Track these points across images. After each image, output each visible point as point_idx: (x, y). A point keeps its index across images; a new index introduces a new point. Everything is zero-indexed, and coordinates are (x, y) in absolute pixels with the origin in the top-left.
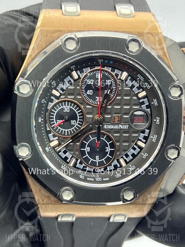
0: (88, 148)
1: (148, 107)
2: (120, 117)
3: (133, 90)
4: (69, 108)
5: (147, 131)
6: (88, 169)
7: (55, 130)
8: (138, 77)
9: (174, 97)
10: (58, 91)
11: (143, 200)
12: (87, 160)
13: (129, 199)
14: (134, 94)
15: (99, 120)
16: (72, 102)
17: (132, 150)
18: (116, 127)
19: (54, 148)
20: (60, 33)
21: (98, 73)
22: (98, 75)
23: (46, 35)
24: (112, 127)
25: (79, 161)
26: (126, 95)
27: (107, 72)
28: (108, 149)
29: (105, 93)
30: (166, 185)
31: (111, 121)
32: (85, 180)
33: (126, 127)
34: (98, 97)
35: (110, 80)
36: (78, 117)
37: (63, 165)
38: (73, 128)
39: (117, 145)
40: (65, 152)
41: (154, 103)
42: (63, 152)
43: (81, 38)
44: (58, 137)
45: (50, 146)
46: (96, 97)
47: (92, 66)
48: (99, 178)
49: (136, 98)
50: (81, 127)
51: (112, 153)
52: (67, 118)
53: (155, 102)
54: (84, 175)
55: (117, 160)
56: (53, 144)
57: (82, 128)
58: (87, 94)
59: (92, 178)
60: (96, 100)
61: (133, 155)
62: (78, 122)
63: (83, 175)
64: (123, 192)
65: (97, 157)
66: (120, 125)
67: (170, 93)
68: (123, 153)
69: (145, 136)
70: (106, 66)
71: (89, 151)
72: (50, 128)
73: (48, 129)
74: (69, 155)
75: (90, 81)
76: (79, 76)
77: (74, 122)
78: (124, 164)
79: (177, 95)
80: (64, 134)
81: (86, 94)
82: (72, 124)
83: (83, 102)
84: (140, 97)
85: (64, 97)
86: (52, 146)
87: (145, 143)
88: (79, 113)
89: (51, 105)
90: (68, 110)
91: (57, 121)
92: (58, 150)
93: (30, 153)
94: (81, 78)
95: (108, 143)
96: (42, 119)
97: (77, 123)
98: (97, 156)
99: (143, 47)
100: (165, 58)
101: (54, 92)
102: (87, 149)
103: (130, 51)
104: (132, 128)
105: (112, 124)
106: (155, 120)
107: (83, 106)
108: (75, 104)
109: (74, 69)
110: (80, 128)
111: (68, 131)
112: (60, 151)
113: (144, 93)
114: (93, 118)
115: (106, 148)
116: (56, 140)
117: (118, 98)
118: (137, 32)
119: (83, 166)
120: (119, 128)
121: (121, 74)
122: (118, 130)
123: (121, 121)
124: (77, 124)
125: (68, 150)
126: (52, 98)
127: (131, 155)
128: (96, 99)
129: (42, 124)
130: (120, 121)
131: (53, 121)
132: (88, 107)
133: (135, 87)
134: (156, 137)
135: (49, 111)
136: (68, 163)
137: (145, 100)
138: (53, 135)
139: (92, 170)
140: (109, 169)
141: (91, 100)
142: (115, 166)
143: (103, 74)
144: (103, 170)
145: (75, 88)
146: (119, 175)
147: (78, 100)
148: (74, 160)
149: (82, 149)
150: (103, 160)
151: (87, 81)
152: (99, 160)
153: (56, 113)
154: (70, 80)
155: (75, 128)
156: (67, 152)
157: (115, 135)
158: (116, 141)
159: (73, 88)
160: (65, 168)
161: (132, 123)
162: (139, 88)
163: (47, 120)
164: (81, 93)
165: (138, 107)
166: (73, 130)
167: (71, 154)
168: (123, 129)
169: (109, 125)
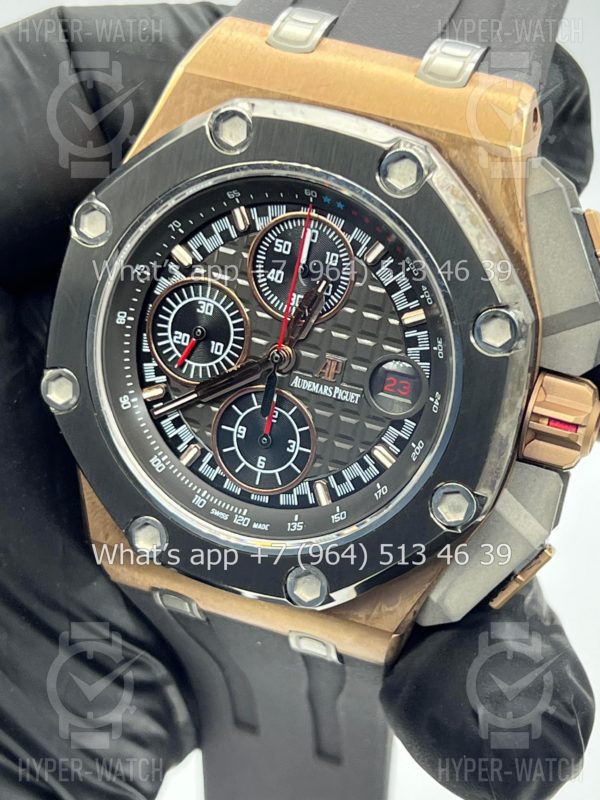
0: (241, 427)
3: (392, 299)
4: (212, 306)
5: (410, 424)
6: (227, 485)
7: (164, 358)
9: (487, 346)
10: (190, 250)
11: (368, 617)
12: (231, 461)
13: (305, 598)
14: (394, 309)
15: (276, 358)
16: (222, 292)
17: (356, 467)
18: (326, 391)
19: (150, 403)
21: (309, 227)
24: (315, 387)
25: (209, 457)
26: (370, 308)
27: (333, 229)
28: (293, 447)
30: (445, 594)
31: (314, 368)
32: (204, 513)
33: (352, 397)
34: (295, 295)
35: (337, 256)
36: (232, 337)
38: (213, 363)
39: (320, 443)
40: (177, 423)
41: (437, 351)
42: (173, 421)
44: (168, 378)
45: (139, 395)
46: (291, 294)
47: (292, 205)
49: (396, 322)
50: (231, 363)
51: (302, 459)
52: (199, 331)
53: (439, 348)
54: (207, 498)
55: (310, 483)
56: (149, 394)
58: (269, 280)
59: (227, 512)
60: (289, 303)
61: (357, 482)
62: (228, 350)
63: (204, 498)
65: (261, 460)
66: (337, 389)
67: (479, 331)
68: (331, 469)
69: (399, 437)
72: (151, 348)
73: (146, 349)
74: (185, 432)
75: (282, 244)
76: (252, 221)
77: (219, 347)
78: (324, 501)
79: (499, 345)
80: (186, 375)
82: (212, 351)
83: (249, 298)
84: (408, 322)
86: (145, 396)
87: (397, 457)
88: (235, 326)
89: (163, 284)
90: (209, 311)
91: (176, 332)
92: (158, 412)
93: (75, 400)
94: (255, 231)
95: (297, 431)
96: (131, 319)
97: (226, 353)
98: (261, 458)
99: (427, 183)
101: (179, 252)
102: (239, 431)
104: (369, 405)
106: (432, 399)
107: (248, 310)
108: (230, 298)
109: (237, 200)
110: (228, 366)
111: (197, 368)
112: (164, 416)
113: (419, 316)
114: (265, 349)
115: (290, 441)
116: (162, 383)
117: (346, 309)
119: (218, 475)
120: (334, 396)
121: (368, 246)
122: (330, 402)
123: (343, 377)
124: (224, 356)
125: (186, 419)
127: (352, 481)
128: (290, 298)
129: (128, 331)
130: (339, 378)
131: (165, 330)
132: (260, 314)
133: (399, 289)
134: (419, 448)
135: (157, 302)
136: (178, 455)
137: (422, 335)
138: (155, 368)
139: (238, 492)
140: (283, 500)
141: (276, 298)
142: (302, 498)
143: (320, 232)
144: (266, 500)
145: (238, 255)
146: (298, 526)
147: (238, 288)
148: (194, 451)
149: (224, 427)
150: (276, 471)
151: (274, 242)
152: (264, 469)
153: (175, 311)
154: (227, 230)
155: (218, 365)
156: (183, 424)
157: (317, 411)
158: (317, 429)
159: (232, 252)
160: (160, 464)
161: (373, 392)
162: (410, 296)
163: (146, 324)
164: (250, 272)
165: (398, 350)
166: (211, 367)
167: (192, 432)
168: (344, 401)
169: (308, 379)
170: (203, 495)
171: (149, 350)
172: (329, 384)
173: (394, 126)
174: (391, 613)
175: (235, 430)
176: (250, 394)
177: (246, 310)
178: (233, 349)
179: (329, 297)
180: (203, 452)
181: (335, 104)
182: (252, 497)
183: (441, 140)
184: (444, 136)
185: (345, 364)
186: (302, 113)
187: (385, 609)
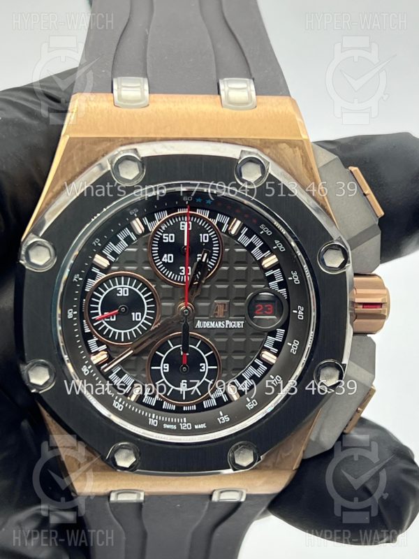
0: (165, 365)
1: (281, 285)
2: (227, 306)
3: (252, 255)
4: (128, 290)
5: (281, 332)
6: (165, 405)
7: (101, 332)
8: (262, 230)
9: (330, 269)
10: (105, 256)
13: (245, 464)
14: (254, 260)
15: (186, 312)
16: (133, 278)
17: (251, 369)
18: (220, 325)
19: (98, 366)
20: (109, 144)
21: (184, 221)
22: (183, 224)
23: (82, 149)
24: (213, 325)
26: (239, 263)
27: (201, 218)
28: (204, 367)
29: (198, 259)
30: (319, 434)
31: (209, 312)
32: (159, 429)
34: (184, 268)
35: (207, 235)
36: (146, 306)
37: (117, 401)
38: (136, 327)
39: (223, 360)
40: (120, 374)
41: (293, 280)
42: (117, 374)
43: (148, 158)
44: (107, 346)
45: (91, 363)
46: (181, 268)
47: (171, 209)
48: (186, 423)
49: (257, 268)
50: (150, 324)
51: (212, 374)
52: (123, 308)
53: (295, 278)
54: (157, 418)
56: (96, 359)
57: (153, 328)
58: (164, 263)
59: (173, 424)
60: (181, 274)
62: (145, 316)
63: (155, 419)
64: (233, 452)
66: (227, 322)
67: (323, 260)
68: (234, 375)
69: (275, 341)
70: (199, 208)
71: (168, 371)
72: (90, 329)
73: (87, 330)
75: (168, 236)
76: (146, 227)
77: (138, 315)
78: (235, 397)
79: (337, 265)
80: (119, 340)
81: (161, 261)
82: (134, 320)
83: (155, 277)
84: (266, 266)
85: (117, 268)
86: (95, 362)
87: (277, 355)
88: (146, 298)
89: (92, 283)
90: (126, 293)
91: (105, 313)
92: (106, 370)
93: (52, 378)
94: (149, 232)
95: (204, 356)
96: (75, 313)
97: (144, 318)
98: (183, 381)
99: (270, 174)
101: (98, 259)
103: (243, 181)
104: (252, 326)
105: (211, 320)
106: (296, 312)
107: (155, 286)
108: (139, 281)
109: (136, 215)
110: (149, 327)
111: (125, 334)
112: (110, 372)
113: (273, 260)
114: (174, 308)
115: (201, 365)
116: (104, 350)
117: (223, 268)
118: (261, 140)
119: (157, 401)
120: (227, 327)
121: (229, 223)
122: (225, 331)
123: (230, 313)
125: (126, 370)
126: (94, 270)
127: (250, 379)
128: (181, 271)
129: (75, 322)
131: (97, 314)
133: (255, 247)
134: (296, 345)
135: (88, 296)
136: (127, 395)
137: (277, 272)
138: (97, 341)
139: (174, 408)
140: (206, 405)
141: (171, 273)
142: (219, 400)
143: (193, 222)
144: (194, 408)
145: (140, 250)
146: (226, 419)
147: (144, 273)
149: (153, 368)
151: (162, 236)
153: (101, 299)
154: (129, 236)
155: (140, 327)
156: (125, 373)
157: (218, 340)
158: (220, 351)
159: (134, 250)
160: (119, 406)
161: (251, 317)
162: (263, 249)
163: (85, 313)
164: (150, 259)
165: (263, 286)
166: (135, 330)
167: (133, 377)
168: (234, 328)
169: (206, 320)
170: (153, 417)
171: (89, 331)
172: (221, 320)
173: (224, 142)
174: (287, 457)
175: (161, 368)
176: (167, 342)
177: (153, 286)
178: (148, 314)
179: (208, 264)
181: (180, 136)
182: (184, 408)
184: (259, 142)
185: (229, 304)
186: (172, 147)
187: (284, 455)
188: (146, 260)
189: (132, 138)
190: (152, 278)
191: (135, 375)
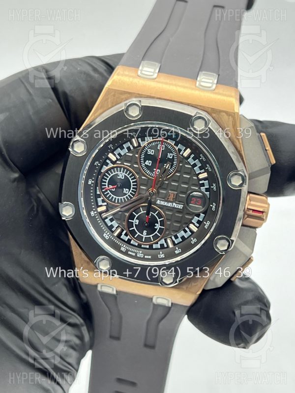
0: (136, 220)
1: (207, 190)
2: (175, 195)
3: (194, 170)
4: (124, 175)
5: (202, 215)
6: (132, 242)
7: (105, 196)
8: (201, 157)
9: (233, 186)
10: (115, 155)
11: (187, 288)
12: (133, 233)
13: (168, 283)
14: (195, 173)
15: (152, 194)
16: (128, 170)
17: (182, 232)
18: (170, 205)
19: (101, 213)
20: (129, 96)
22: (160, 146)
23: (114, 95)
24: (166, 204)
25: (124, 232)
26: (186, 173)
27: (170, 144)
28: (157, 226)
30: (215, 277)
31: (165, 197)
32: (126, 253)
35: (172, 154)
36: (132, 186)
38: (125, 197)
39: (168, 224)
40: (111, 220)
42: (110, 220)
43: (145, 106)
44: (107, 203)
45: (97, 210)
46: (154, 169)
48: (141, 254)
49: (196, 178)
51: (161, 231)
52: (119, 185)
53: (214, 187)
54: (126, 247)
55: (165, 239)
56: (100, 209)
57: (133, 199)
58: (146, 165)
59: (134, 252)
60: (154, 173)
61: (183, 238)
62: (130, 191)
65: (145, 232)
66: (174, 204)
67: (230, 180)
68: (173, 233)
69: (199, 220)
70: (170, 139)
71: (137, 224)
72: (100, 192)
73: (98, 193)
74: (115, 224)
75: (151, 151)
76: (139, 143)
77: (127, 190)
78: (171, 246)
79: (237, 184)
80: (114, 202)
81: (144, 163)
82: (124, 192)
83: (139, 172)
84: (200, 178)
85: (120, 162)
86: (99, 211)
87: (198, 227)
88: (133, 182)
89: (105, 168)
90: (122, 177)
91: (110, 186)
92: (104, 216)
93: (73, 214)
94: (140, 146)
95: (159, 220)
96: (93, 182)
100: (237, 141)
101: (111, 156)
102: (136, 222)
103: (195, 129)
104: (187, 209)
105: (166, 201)
106: (212, 206)
108: (131, 172)
110: (131, 198)
111: (118, 199)
112: (106, 218)
113: (205, 175)
114: (146, 190)
115: (156, 224)
116: (105, 205)
117: (177, 174)
118: (212, 108)
119: (128, 239)
120: (173, 207)
121: (185, 150)
122: (172, 209)
123: (176, 199)
124: (129, 194)
125: (115, 218)
126: (108, 161)
127: (181, 238)
128: (154, 171)
129: (92, 187)
131: (105, 185)
132: (143, 177)
133: (197, 166)
134: (208, 224)
135: (102, 175)
136: (113, 232)
137: (206, 182)
138: (102, 200)
139: (137, 244)
140: (154, 246)
141: (149, 171)
142: (162, 245)
143: (165, 146)
144: (148, 247)
145: (134, 155)
146: (162, 256)
147: (134, 168)
148: (119, 230)
149: (130, 220)
150: (151, 236)
151: (147, 150)
152: (146, 235)
153: (109, 178)
154: (129, 147)
155: (127, 197)
156: (114, 220)
157: (167, 213)
158: (167, 219)
159: (131, 155)
160: (107, 236)
161: (188, 204)
162: (201, 168)
163: (98, 183)
164: (139, 162)
165: (197, 188)
166: (124, 198)
167: (118, 223)
168: (177, 208)
169: (163, 201)
170: (124, 247)
172: (171, 202)
173: (191, 106)
174: (196, 286)
175: (134, 221)
176: (139, 208)
177: (137, 176)
178: (132, 191)
179: (169, 170)
180: (122, 231)
182: (142, 246)
183: (209, 110)
184: (210, 109)
185: (177, 194)
187: (193, 284)
188: (136, 161)
189: (142, 95)
190: (138, 171)
191: (119, 222)
